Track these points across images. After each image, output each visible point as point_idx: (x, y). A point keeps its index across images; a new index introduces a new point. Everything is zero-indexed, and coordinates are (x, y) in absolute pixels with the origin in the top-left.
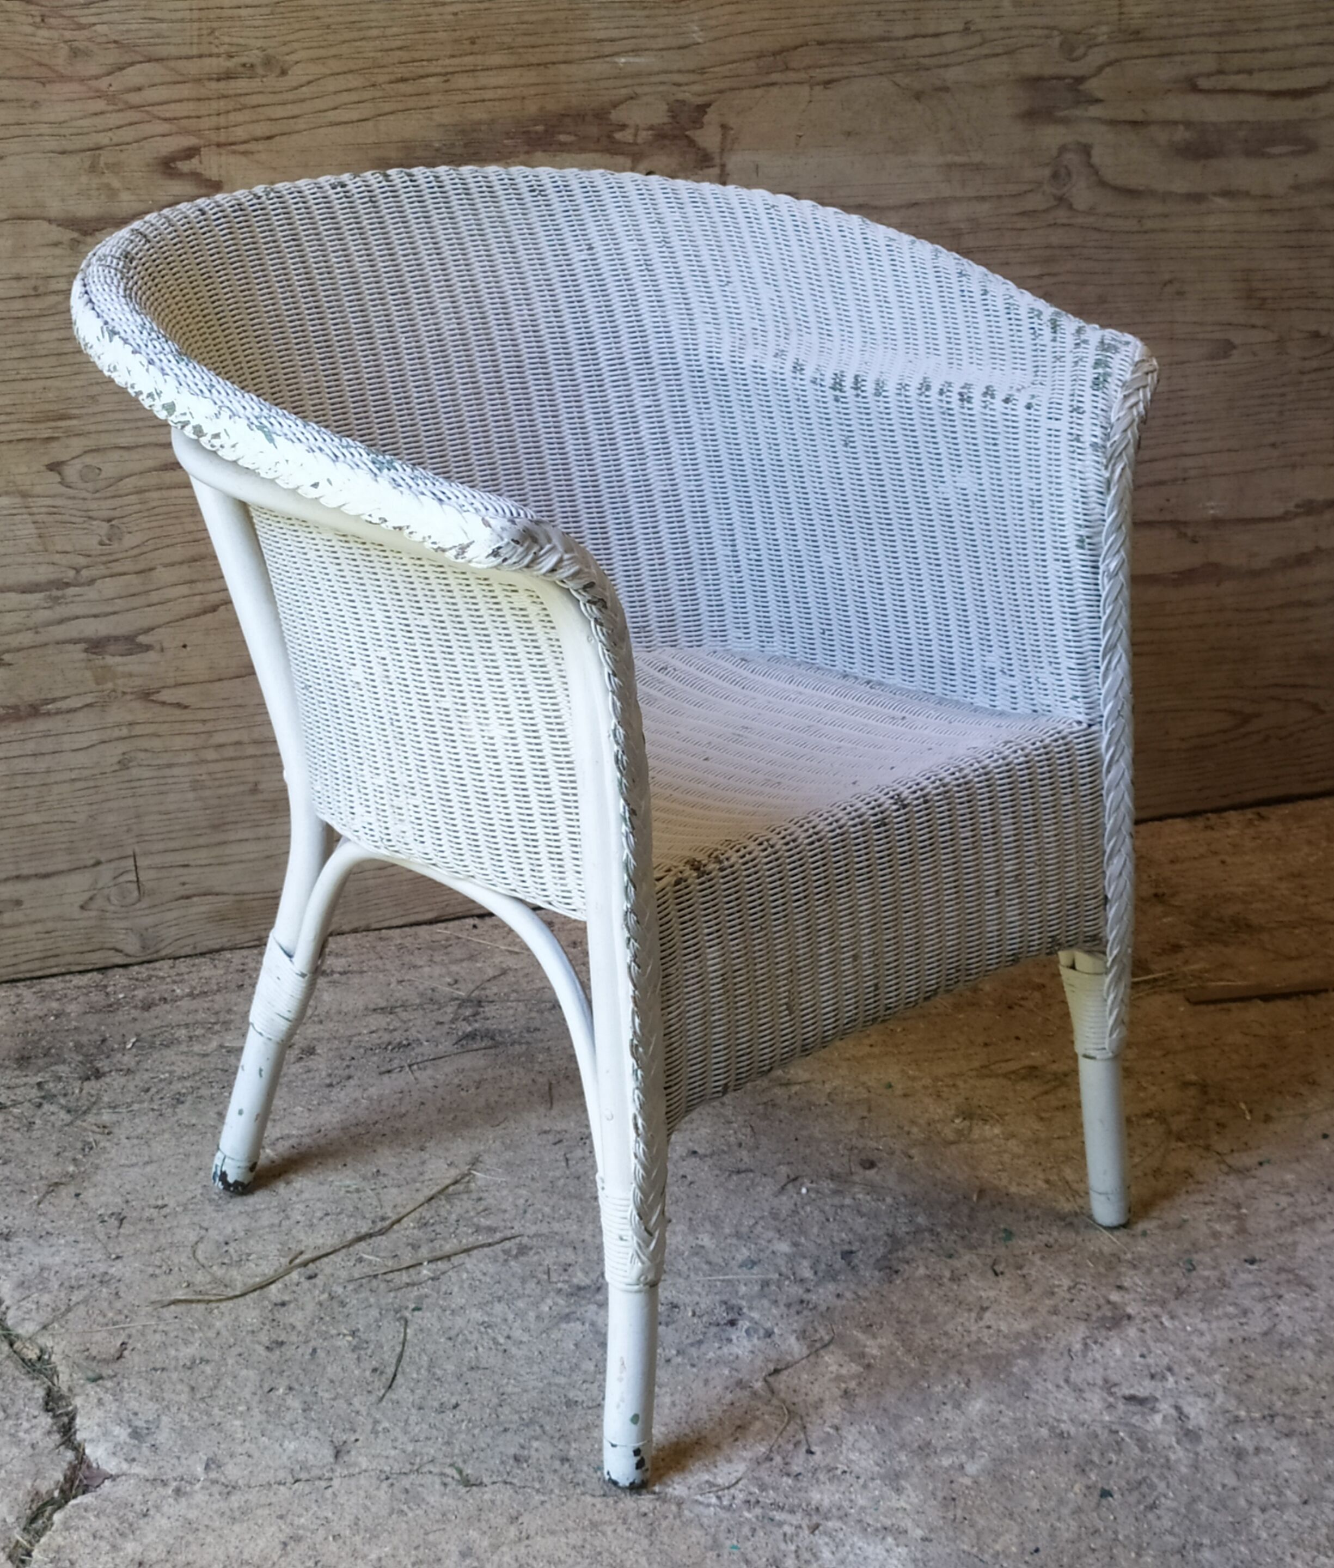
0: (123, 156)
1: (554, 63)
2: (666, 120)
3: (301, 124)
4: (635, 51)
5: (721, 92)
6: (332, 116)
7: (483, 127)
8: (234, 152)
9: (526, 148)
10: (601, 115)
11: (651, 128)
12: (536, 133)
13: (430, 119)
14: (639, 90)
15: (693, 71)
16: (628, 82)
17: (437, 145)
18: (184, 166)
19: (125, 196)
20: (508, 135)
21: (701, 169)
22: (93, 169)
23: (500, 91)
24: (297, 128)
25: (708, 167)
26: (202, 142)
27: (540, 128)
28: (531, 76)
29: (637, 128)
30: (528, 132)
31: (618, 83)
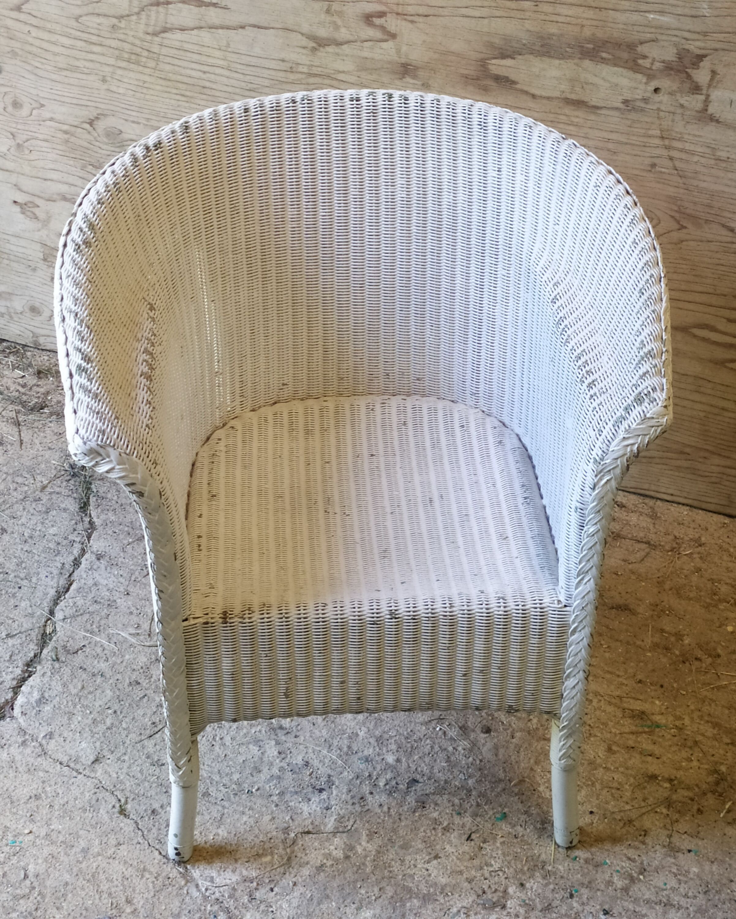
0: (345, 8)
1: (606, 9)
2: (674, 59)
3: (446, 12)
4: (662, 12)
5: (716, 50)
6: (464, 11)
7: (554, 38)
8: (405, 20)
9: (580, 56)
10: (631, 47)
11: (663, 62)
12: (587, 48)
13: (523, 26)
14: (659, 37)
15: (698, 33)
16: (653, 30)
17: (524, 42)
18: (377, 21)
19: (343, 30)
20: (569, 46)
21: (693, 94)
22: (328, 11)
23: (568, 18)
24: (443, 14)
25: (698, 94)
26: (388, 10)
27: (591, 46)
28: (590, 14)
29: (654, 60)
30: (583, 47)
31: (647, 30)
